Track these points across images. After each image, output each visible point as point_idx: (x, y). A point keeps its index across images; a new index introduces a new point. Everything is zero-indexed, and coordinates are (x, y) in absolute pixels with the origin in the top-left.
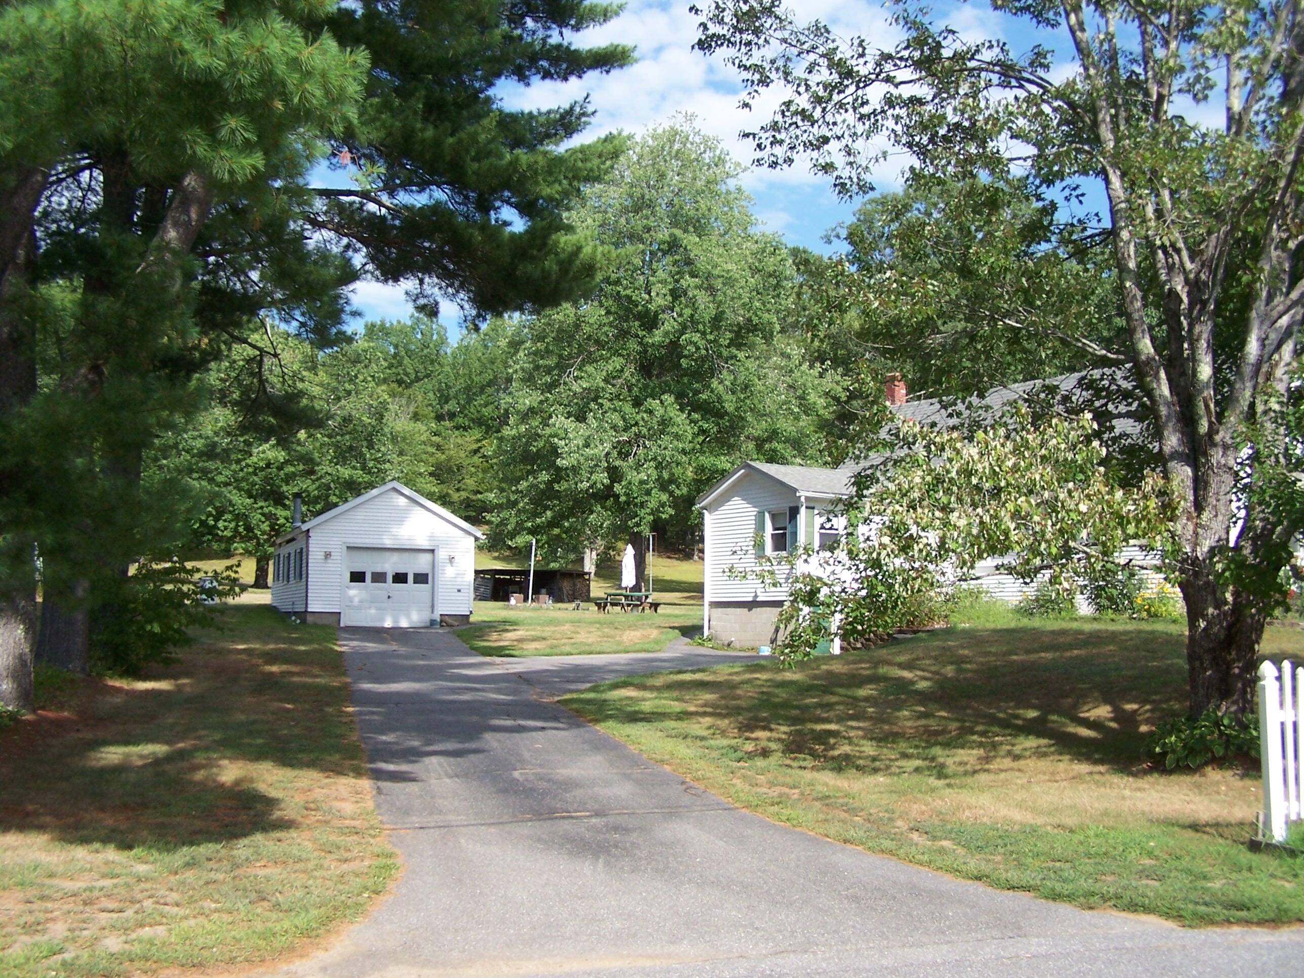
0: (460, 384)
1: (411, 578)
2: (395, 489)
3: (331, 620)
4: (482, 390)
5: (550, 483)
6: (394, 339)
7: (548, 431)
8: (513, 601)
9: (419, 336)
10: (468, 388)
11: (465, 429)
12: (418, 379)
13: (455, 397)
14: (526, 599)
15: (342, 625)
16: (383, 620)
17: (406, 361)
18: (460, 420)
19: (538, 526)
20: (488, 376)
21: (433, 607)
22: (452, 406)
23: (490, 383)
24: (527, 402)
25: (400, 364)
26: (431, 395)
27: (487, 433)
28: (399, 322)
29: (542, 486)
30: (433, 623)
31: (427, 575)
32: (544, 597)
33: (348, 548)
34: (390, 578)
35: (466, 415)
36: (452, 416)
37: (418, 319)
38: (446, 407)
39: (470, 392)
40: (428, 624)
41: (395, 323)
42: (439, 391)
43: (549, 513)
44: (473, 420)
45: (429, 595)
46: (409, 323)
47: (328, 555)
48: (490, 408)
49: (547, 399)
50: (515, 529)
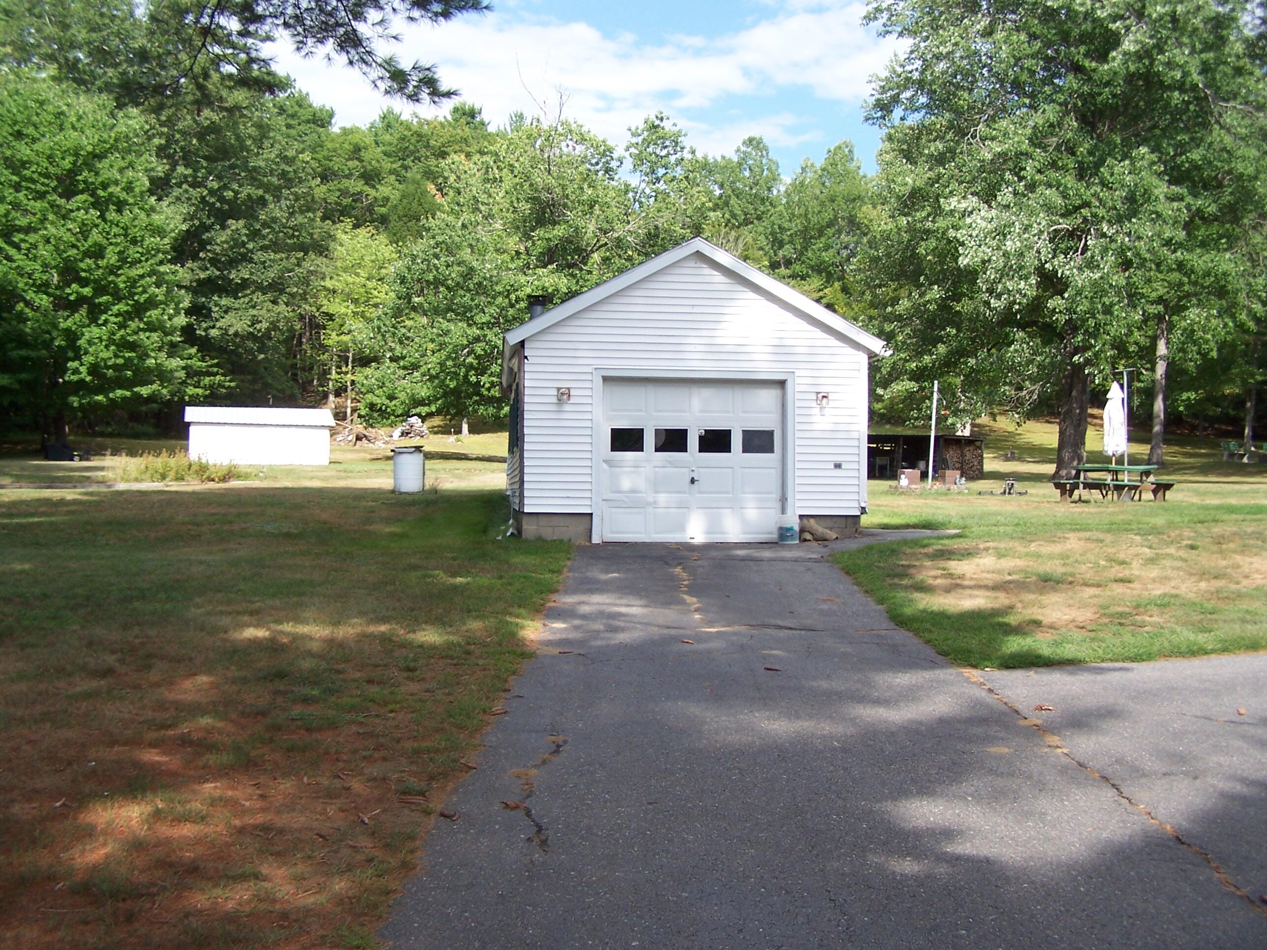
0: (796, 226)
1: (737, 441)
2: (699, 256)
3: (574, 530)
4: (821, 232)
5: (943, 306)
6: (719, 178)
7: (941, 223)
8: (904, 481)
9: (747, 174)
10: (806, 229)
11: (803, 278)
12: (747, 222)
13: (791, 242)
14: (924, 476)
15: (596, 540)
16: (682, 528)
17: (733, 201)
18: (797, 267)
19: (926, 368)
20: (828, 215)
21: (783, 500)
22: (787, 251)
23: (830, 224)
24: (909, 180)
25: (727, 204)
26: (762, 238)
27: (828, 281)
28: (723, 157)
29: (932, 307)
30: (784, 533)
31: (771, 433)
32: (953, 474)
33: (606, 379)
34: (693, 442)
35: (803, 262)
36: (788, 263)
37: (745, 153)
38: (781, 253)
39: (807, 236)
40: (774, 536)
41: (719, 159)
42: (771, 234)
43: (942, 349)
44: (812, 268)
45: (774, 475)
46: (735, 159)
47: (563, 396)
48: (831, 252)
49: (939, 177)
50: (890, 374)
